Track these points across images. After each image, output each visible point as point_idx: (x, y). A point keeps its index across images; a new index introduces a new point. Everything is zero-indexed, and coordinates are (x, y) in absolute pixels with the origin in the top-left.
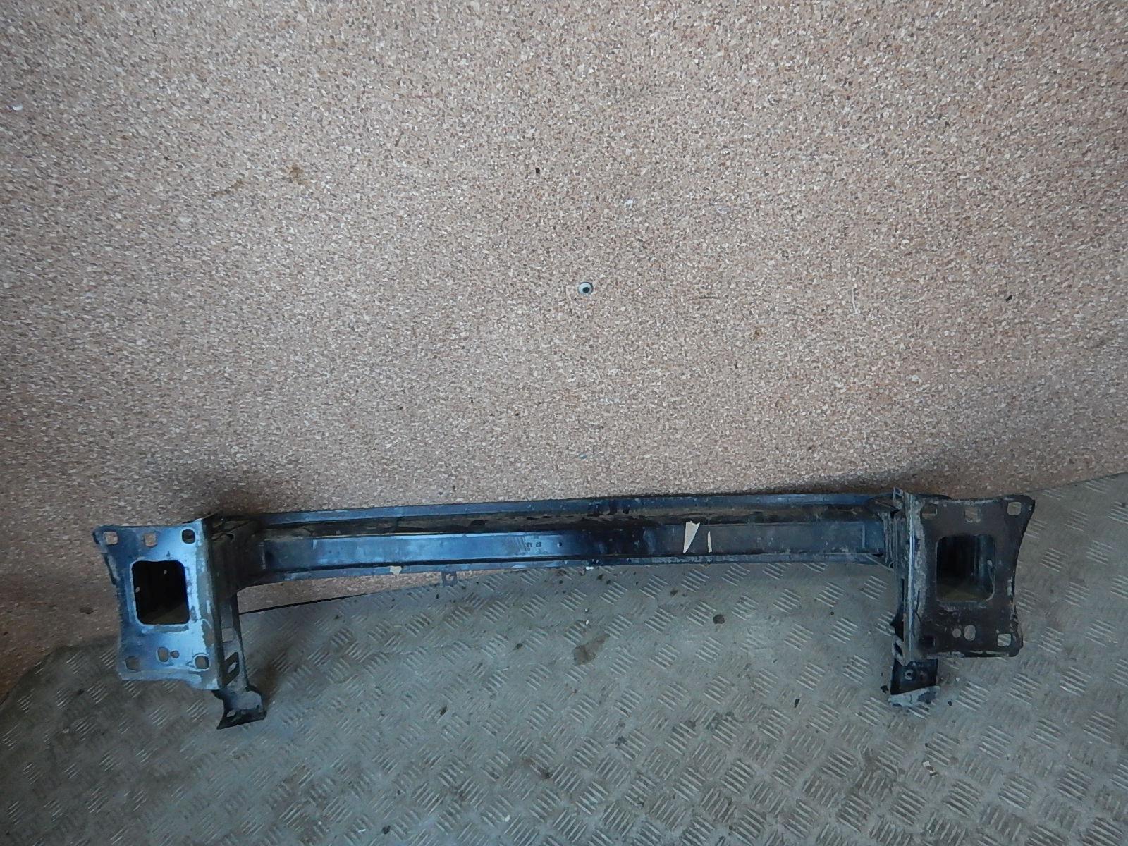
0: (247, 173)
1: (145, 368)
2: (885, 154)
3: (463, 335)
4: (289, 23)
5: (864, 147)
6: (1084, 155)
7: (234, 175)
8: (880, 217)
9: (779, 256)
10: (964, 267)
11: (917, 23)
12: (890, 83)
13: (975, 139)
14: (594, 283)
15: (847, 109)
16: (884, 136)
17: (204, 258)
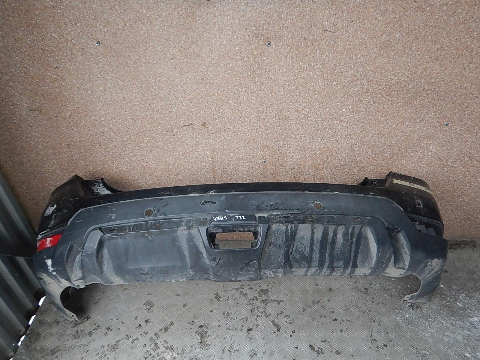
0: (193, 122)
1: (150, 164)
2: (338, 142)
3: (232, 168)
4: (214, 95)
5: (333, 140)
6: (383, 150)
7: (190, 123)
8: (336, 156)
9: (312, 161)
10: (356, 171)
11: (346, 117)
12: (340, 127)
13: (358, 142)
14: (267, 160)
15: (330, 131)
16: (338, 138)
17: (176, 140)
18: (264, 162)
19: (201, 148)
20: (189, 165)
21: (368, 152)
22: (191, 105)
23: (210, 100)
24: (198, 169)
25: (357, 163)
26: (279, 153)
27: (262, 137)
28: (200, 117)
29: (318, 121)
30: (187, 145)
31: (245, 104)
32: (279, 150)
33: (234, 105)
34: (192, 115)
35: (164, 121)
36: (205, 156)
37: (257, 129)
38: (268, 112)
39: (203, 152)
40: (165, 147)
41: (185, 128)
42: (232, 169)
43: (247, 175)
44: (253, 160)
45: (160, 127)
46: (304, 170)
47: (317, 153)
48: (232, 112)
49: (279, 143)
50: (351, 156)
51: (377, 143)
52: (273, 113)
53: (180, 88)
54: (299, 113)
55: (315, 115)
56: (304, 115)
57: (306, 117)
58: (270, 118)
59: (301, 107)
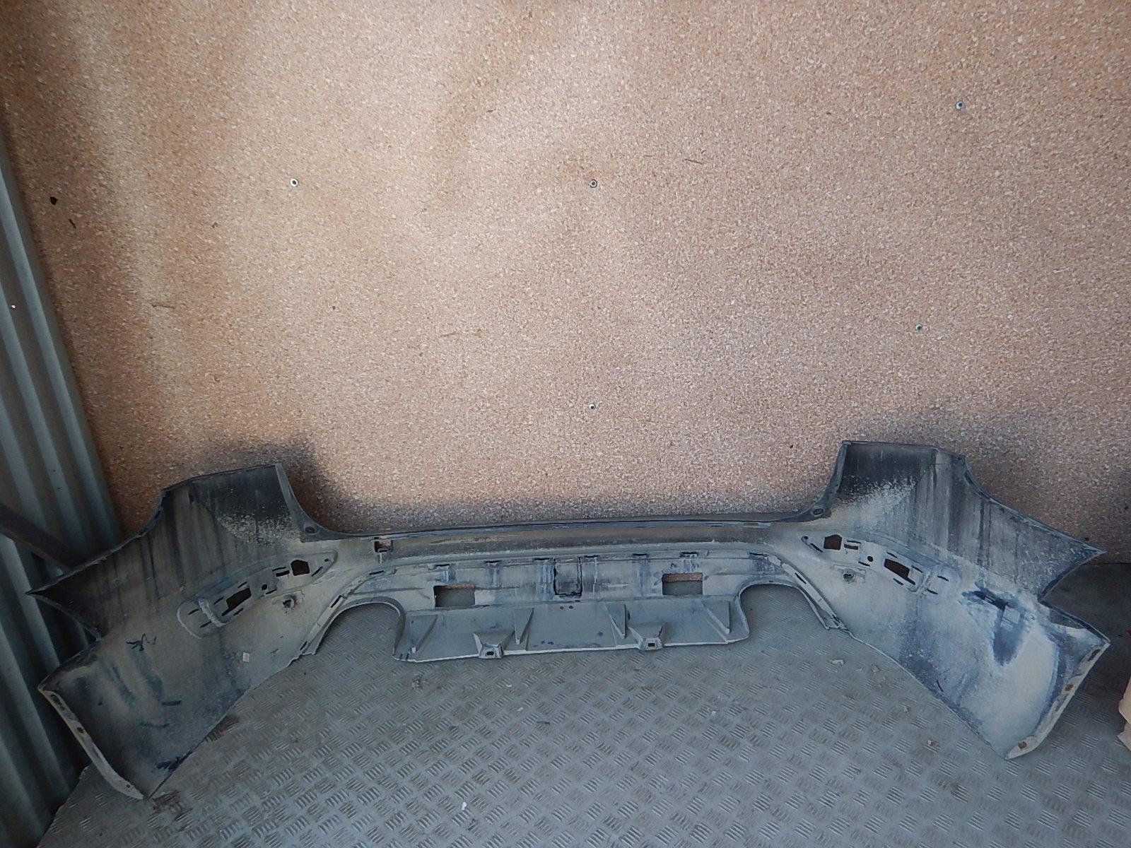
18: (592, 408)
19: (472, 382)
20: (448, 418)
21: (786, 384)
22: (454, 296)
23: (490, 287)
24: (465, 425)
25: (768, 408)
26: (619, 389)
27: (586, 357)
28: (471, 318)
29: (688, 323)
30: (445, 374)
31: (553, 292)
32: (619, 383)
33: (533, 296)
34: (456, 315)
35: (404, 327)
36: (478, 397)
37: (577, 341)
38: (596, 308)
39: (475, 390)
40: (402, 379)
41: (441, 340)
42: (530, 425)
43: (560, 436)
44: (570, 405)
45: (395, 339)
46: (669, 425)
47: (691, 387)
48: (531, 308)
49: (618, 368)
50: (756, 393)
51: (800, 366)
52: (605, 310)
53: (435, 263)
54: (653, 308)
55: (682, 311)
56: (661, 313)
57: (667, 316)
58: (600, 318)
59: (656, 297)
